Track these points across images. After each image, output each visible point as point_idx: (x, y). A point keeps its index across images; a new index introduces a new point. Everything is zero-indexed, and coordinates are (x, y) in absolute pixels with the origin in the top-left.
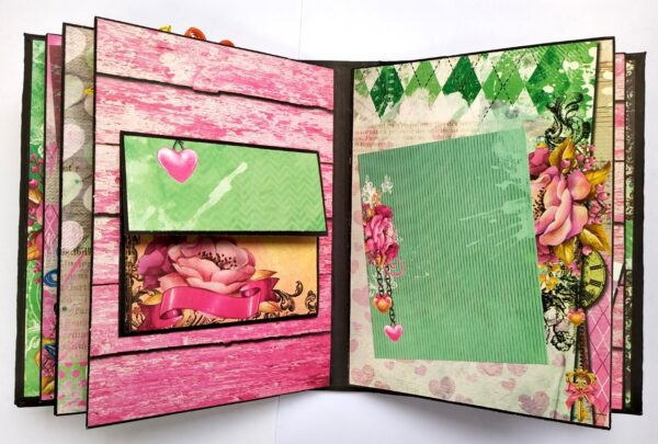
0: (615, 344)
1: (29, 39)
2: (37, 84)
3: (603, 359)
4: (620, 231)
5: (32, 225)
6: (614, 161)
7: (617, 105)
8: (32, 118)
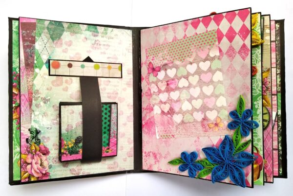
0: (274, 147)
1: (11, 20)
2: (15, 40)
3: (269, 153)
4: (275, 98)
5: (15, 103)
6: (271, 68)
7: (272, 43)
8: (13, 55)
